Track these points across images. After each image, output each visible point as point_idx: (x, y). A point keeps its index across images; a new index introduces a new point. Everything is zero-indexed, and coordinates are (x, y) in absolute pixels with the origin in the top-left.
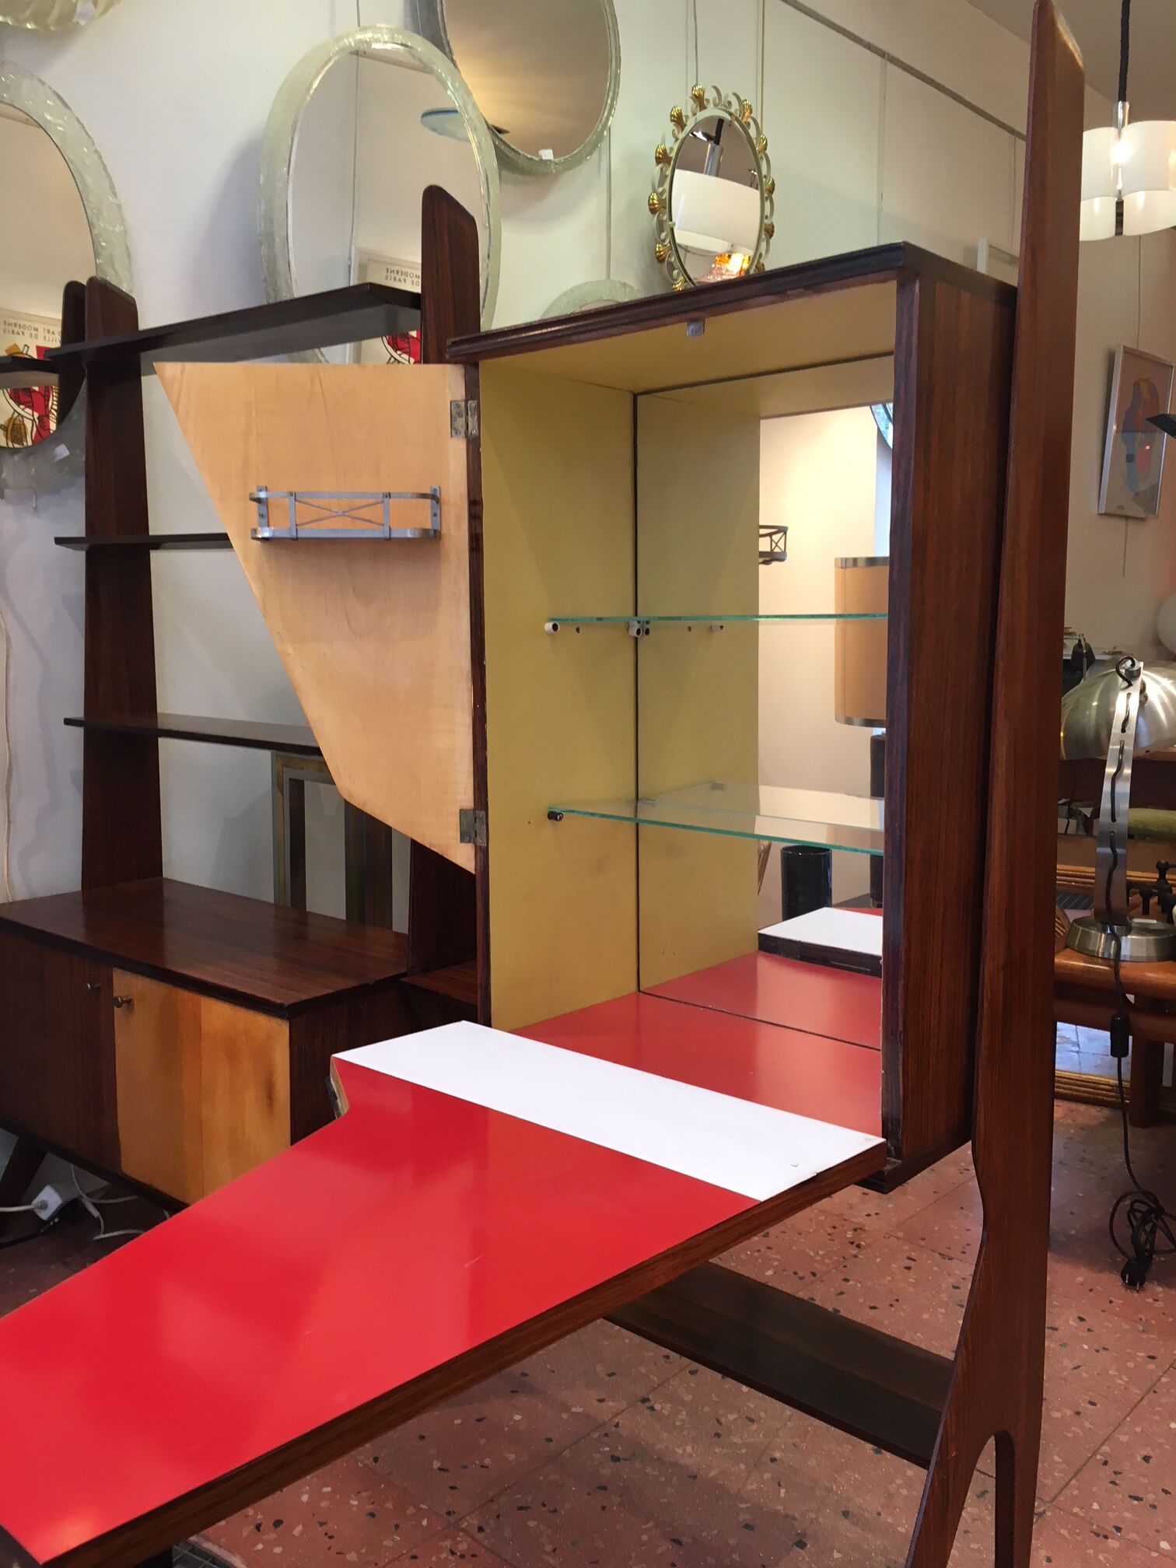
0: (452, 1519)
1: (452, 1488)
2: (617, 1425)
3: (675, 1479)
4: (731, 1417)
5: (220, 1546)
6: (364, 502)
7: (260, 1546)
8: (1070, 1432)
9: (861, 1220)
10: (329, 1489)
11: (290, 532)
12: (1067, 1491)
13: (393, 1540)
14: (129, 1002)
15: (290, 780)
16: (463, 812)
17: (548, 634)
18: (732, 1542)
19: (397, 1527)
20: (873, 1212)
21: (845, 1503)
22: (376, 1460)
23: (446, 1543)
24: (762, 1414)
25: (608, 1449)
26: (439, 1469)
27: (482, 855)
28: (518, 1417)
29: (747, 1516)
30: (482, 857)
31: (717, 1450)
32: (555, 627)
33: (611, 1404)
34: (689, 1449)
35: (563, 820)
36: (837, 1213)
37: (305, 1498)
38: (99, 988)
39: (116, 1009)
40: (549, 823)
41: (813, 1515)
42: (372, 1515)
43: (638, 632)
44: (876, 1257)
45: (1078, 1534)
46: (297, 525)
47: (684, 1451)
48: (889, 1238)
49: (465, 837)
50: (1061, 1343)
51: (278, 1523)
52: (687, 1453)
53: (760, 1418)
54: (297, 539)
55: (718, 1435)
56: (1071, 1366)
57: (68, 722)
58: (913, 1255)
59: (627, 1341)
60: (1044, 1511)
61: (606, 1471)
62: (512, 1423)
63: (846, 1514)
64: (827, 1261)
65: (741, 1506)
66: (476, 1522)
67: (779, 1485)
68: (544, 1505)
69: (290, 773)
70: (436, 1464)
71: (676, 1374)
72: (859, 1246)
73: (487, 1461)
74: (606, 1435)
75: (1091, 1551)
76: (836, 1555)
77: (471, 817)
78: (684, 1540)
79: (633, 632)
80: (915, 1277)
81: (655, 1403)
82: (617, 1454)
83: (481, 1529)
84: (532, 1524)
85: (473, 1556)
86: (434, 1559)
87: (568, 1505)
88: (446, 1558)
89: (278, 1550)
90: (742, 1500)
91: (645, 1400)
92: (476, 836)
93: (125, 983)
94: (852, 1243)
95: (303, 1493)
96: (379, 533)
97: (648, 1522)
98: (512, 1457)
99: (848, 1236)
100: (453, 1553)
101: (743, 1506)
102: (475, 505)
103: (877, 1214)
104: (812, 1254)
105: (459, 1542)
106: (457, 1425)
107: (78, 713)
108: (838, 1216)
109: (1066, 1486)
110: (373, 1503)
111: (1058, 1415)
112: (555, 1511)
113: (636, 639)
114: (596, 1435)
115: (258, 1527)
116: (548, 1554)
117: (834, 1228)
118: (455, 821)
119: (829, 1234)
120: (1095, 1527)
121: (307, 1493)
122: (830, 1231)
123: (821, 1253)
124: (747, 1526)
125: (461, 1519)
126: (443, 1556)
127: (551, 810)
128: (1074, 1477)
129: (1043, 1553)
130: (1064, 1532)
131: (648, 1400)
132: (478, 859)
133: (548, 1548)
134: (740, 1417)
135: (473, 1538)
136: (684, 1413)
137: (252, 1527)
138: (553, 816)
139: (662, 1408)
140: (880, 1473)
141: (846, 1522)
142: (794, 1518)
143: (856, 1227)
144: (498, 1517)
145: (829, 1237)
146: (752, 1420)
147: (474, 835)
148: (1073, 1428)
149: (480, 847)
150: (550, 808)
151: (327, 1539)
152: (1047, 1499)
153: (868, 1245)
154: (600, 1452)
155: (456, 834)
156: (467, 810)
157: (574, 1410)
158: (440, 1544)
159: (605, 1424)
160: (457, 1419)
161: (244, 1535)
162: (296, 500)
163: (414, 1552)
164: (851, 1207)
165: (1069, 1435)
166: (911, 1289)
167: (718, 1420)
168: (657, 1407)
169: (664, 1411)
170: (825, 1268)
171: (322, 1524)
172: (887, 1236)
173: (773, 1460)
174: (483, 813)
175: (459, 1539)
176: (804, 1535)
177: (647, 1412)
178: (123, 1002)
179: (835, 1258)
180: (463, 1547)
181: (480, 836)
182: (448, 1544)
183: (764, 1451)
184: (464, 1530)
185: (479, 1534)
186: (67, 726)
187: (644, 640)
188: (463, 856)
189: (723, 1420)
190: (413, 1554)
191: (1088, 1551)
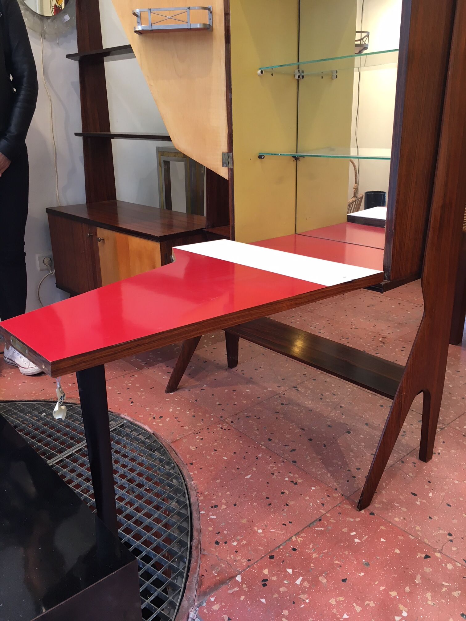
0: (222, 419)
1: (223, 410)
2: (284, 394)
3: (304, 411)
4: (327, 394)
5: (141, 423)
6: (179, 12)
7: (155, 423)
8: (459, 404)
9: (386, 335)
10: (179, 408)
11: (149, 27)
12: (455, 422)
13: (201, 424)
14: (103, 240)
15: (164, 161)
16: (223, 154)
17: (259, 75)
18: (322, 430)
19: (202, 420)
20: (391, 332)
21: (367, 421)
22: (196, 401)
23: (219, 425)
24: (339, 393)
25: (280, 401)
26: (219, 404)
27: (231, 171)
28: (248, 391)
29: (329, 423)
30: (231, 172)
31: (320, 403)
32: (262, 72)
33: (282, 388)
34: (310, 402)
35: (265, 158)
36: (377, 332)
37: (171, 410)
38: (92, 235)
39: (99, 242)
40: (259, 160)
41: (354, 424)
42: (194, 416)
43: (299, 77)
44: (390, 347)
45: (457, 435)
46: (152, 24)
47: (308, 403)
48: (396, 341)
49: (224, 164)
50: (460, 376)
51: (161, 417)
52: (309, 404)
53: (338, 394)
54: (152, 30)
55: (321, 399)
56: (463, 383)
57: (76, 134)
58: (405, 346)
59: (290, 369)
60: (444, 428)
61: (279, 408)
62: (245, 392)
63: (367, 424)
64: (371, 347)
65: (327, 420)
66: (231, 420)
67: (343, 414)
68: (255, 416)
69: (164, 159)
70: (218, 403)
71: (308, 380)
72: (384, 343)
73: (236, 403)
74: (280, 397)
75: (461, 441)
76: (362, 436)
77: (226, 156)
78: (306, 429)
79: (297, 77)
80: (405, 353)
81: (299, 388)
82: (284, 403)
83: (232, 422)
84: (250, 421)
85: (229, 429)
86: (215, 429)
87: (264, 417)
88: (219, 430)
89: (161, 425)
90: (328, 418)
91: (295, 387)
92: (229, 164)
93: (102, 233)
94: (381, 342)
95: (170, 409)
96: (186, 26)
97: (293, 423)
98: (245, 402)
99: (380, 339)
100: (222, 428)
101: (328, 420)
102: (227, 14)
103: (392, 333)
104: (365, 345)
105: (224, 425)
106: (226, 392)
107: (80, 131)
108: (377, 333)
109: (454, 420)
110: (194, 413)
111: (455, 398)
112: (259, 418)
113: (298, 80)
114: (276, 397)
115: (154, 418)
116: (256, 430)
117: (375, 337)
118: (220, 157)
119: (372, 339)
120: (464, 433)
121: (171, 409)
122: (373, 338)
123: (368, 345)
124: (329, 426)
125: (225, 419)
126: (218, 429)
127: (260, 154)
128: (459, 417)
129: (442, 440)
130: (451, 434)
131: (296, 387)
132: (230, 174)
133: (256, 429)
134: (330, 394)
135: (229, 425)
136: (309, 392)
137: (152, 418)
138: (260, 157)
139: (301, 390)
140: (382, 412)
141: (367, 427)
142: (347, 425)
143: (383, 337)
144: (239, 419)
145: (372, 340)
146: (334, 395)
147: (228, 164)
148: (460, 403)
149: (230, 168)
150: (260, 153)
151: (178, 422)
152: (446, 424)
153: (387, 343)
154: (277, 402)
155: (220, 163)
156: (225, 153)
157: (268, 389)
158: (217, 425)
159: (280, 394)
160: (226, 390)
161: (149, 420)
162: (151, 12)
163: (208, 427)
164: (382, 330)
165: (459, 405)
166: (403, 357)
167: (322, 394)
168: (299, 389)
169: (302, 391)
170: (369, 349)
171: (176, 418)
172: (395, 340)
173: (341, 407)
174: (231, 154)
175: (224, 424)
176: (350, 429)
177: (296, 391)
178: (101, 240)
179: (373, 346)
180: (225, 427)
181: (230, 164)
182: (220, 426)
183: (338, 404)
184: (226, 422)
185: (231, 423)
186: (76, 136)
187: (302, 81)
188: (223, 173)
189: (324, 394)
190: (208, 428)
191: (460, 441)
